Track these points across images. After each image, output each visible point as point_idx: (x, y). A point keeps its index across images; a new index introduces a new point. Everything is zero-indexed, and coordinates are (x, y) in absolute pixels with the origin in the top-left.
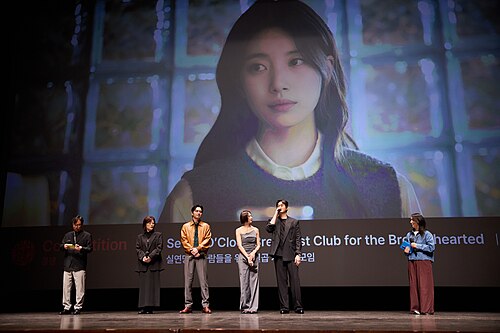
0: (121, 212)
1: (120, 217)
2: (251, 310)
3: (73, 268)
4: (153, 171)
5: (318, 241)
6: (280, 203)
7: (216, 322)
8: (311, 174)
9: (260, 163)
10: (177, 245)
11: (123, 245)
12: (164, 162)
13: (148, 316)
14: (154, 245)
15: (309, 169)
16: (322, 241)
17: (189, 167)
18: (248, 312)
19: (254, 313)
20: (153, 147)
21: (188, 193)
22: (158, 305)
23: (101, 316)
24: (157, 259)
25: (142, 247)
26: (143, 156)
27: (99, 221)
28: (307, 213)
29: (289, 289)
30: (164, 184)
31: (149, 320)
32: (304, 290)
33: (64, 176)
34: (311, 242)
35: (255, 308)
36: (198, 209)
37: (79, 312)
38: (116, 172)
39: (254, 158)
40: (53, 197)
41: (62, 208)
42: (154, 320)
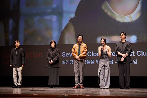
0: (39, 39)
1: (39, 41)
2: (106, 87)
3: (17, 66)
4: (54, 18)
5: (139, 53)
6: (122, 34)
7: (86, 92)
8: (136, 19)
9: (109, 13)
10: (67, 55)
11: (40, 55)
12: (60, 13)
13: (53, 89)
14: (55, 55)
15: (135, 16)
16: (141, 53)
17: (73, 16)
18: (104, 88)
19: (107, 89)
20: (54, 6)
21: (72, 29)
22: (58, 84)
23: (31, 89)
24: (56, 62)
25: (49, 56)
26: (49, 11)
27: (29, 43)
28: (133, 39)
29: (124, 77)
30: (60, 24)
31: (54, 91)
32: (132, 78)
33: (11, 21)
34: (135, 54)
35: (108, 86)
36: (80, 37)
37: (20, 87)
38: (37, 19)
39: (106, 11)
40: (6, 32)
41: (11, 37)
42: (56, 91)
